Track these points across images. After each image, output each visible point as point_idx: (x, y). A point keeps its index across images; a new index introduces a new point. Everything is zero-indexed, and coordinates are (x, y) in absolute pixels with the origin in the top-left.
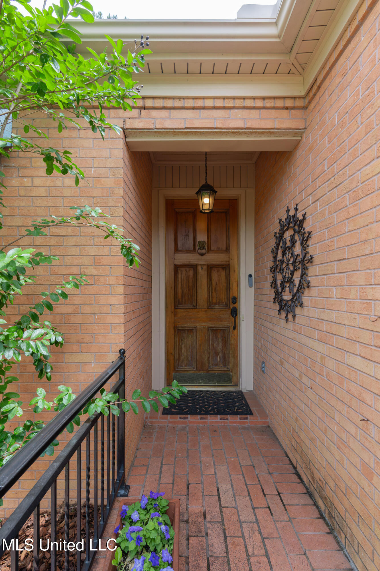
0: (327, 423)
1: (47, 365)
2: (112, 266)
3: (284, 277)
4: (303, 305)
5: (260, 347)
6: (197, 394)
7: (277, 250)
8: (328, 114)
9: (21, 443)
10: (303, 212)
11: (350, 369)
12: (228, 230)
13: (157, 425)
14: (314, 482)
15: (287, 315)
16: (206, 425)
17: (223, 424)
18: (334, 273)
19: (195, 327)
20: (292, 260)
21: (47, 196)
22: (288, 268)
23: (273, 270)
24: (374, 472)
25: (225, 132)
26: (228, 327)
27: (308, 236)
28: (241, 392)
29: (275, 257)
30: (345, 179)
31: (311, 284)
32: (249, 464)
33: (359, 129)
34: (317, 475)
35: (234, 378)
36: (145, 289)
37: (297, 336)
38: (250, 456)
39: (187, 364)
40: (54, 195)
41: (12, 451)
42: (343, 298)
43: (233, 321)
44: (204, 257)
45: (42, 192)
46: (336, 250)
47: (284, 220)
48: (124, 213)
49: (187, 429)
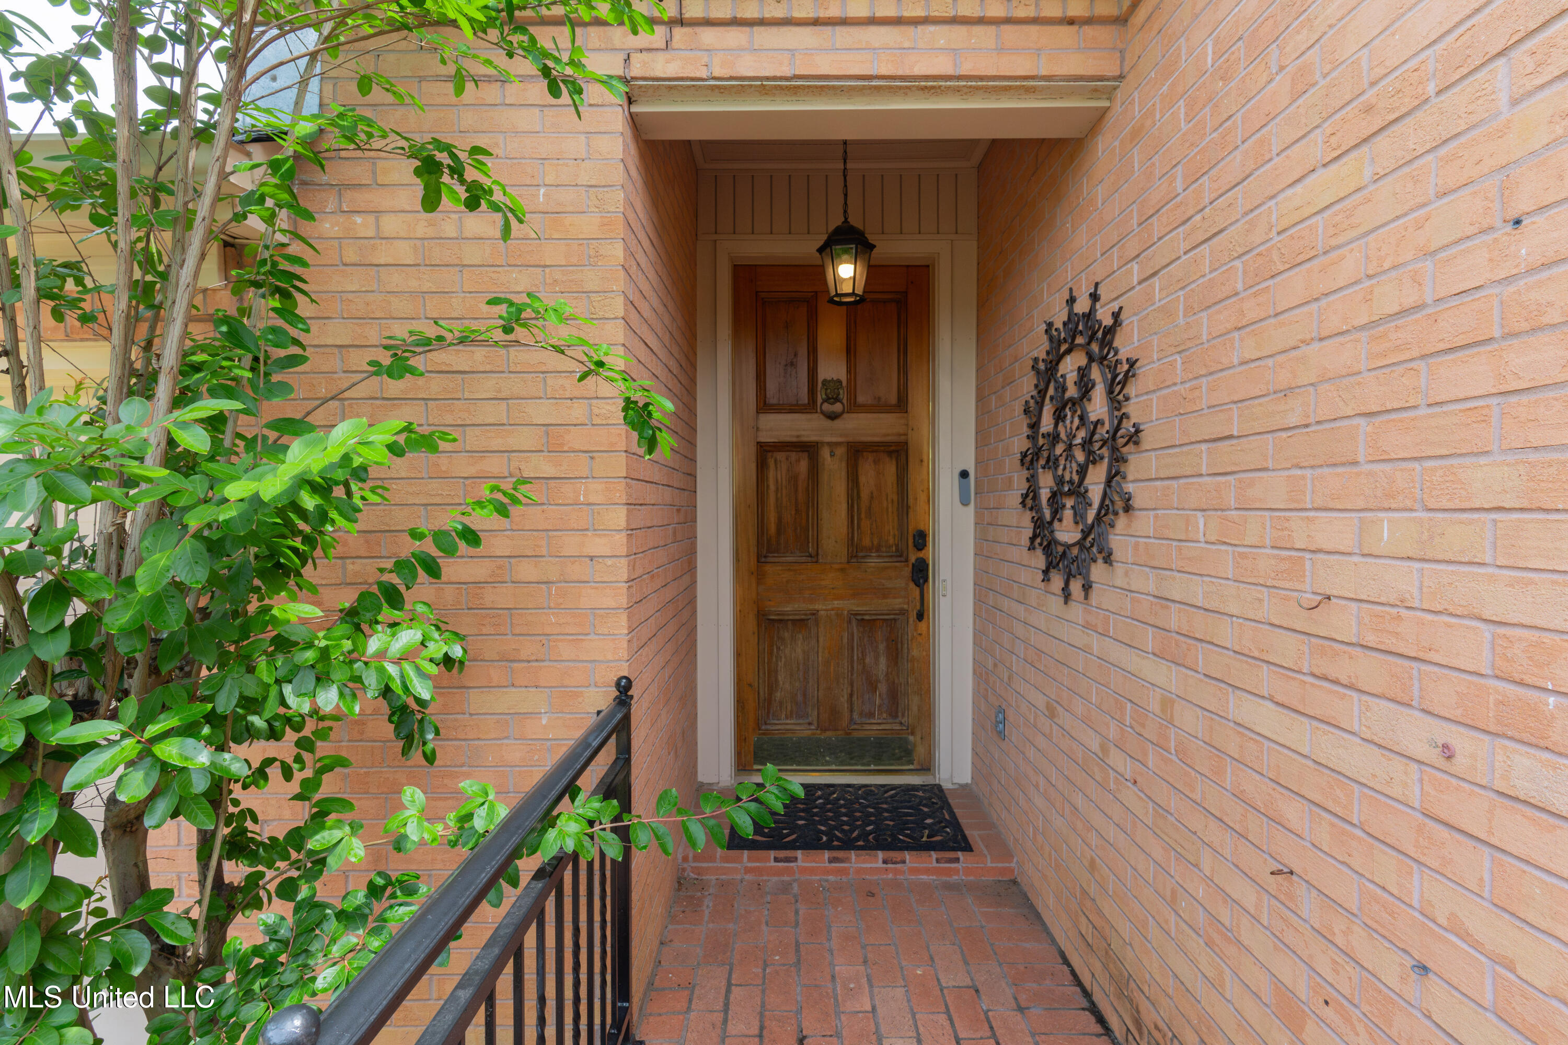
0: (1177, 878)
1: (426, 724)
2: (594, 454)
3: (1060, 481)
4: (1112, 558)
5: (990, 667)
6: (820, 793)
7: (1040, 405)
8: (1188, 40)
9: (361, 932)
10: (1115, 306)
11: (1243, 735)
12: (903, 351)
13: (713, 878)
14: (1141, 1033)
15: (1067, 583)
16: (844, 879)
17: (890, 876)
18: (1201, 475)
19: (815, 613)
20: (1082, 434)
21: (418, 265)
22: (1070, 457)
23: (1029, 460)
24: (1307, 1009)
25: (900, 88)
26: (903, 612)
27: (1128, 371)
28: (939, 787)
29: (1034, 426)
30: (1234, 219)
31: (1136, 502)
32: (965, 984)
33: (1273, 84)
34: (1149, 1016)
35: (920, 751)
36: (678, 511)
37: (1096, 643)
38: (966, 963)
39: (791, 712)
40: (438, 262)
41: (337, 955)
42: (1225, 543)
43: (918, 598)
44: (838, 423)
45: (404, 252)
46: (1205, 411)
47: (1059, 324)
48: (626, 310)
49: (795, 888)
